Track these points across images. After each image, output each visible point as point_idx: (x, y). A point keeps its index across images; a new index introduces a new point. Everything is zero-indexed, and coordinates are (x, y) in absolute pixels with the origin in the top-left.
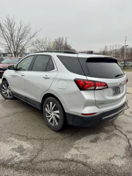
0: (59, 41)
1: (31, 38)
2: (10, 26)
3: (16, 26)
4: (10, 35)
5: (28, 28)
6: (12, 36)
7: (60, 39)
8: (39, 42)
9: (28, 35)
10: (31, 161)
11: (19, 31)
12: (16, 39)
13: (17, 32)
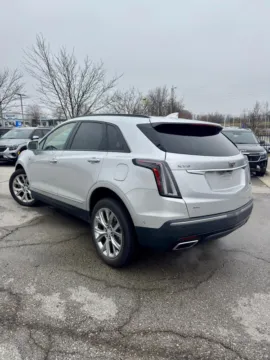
0: (159, 95)
1: (104, 90)
2: (67, 68)
3: (77, 67)
4: (65, 86)
5: (100, 72)
6: (69, 86)
7: (159, 91)
8: (119, 98)
9: (100, 84)
10: (119, 329)
11: (83, 76)
12: (76, 92)
13: (79, 78)
